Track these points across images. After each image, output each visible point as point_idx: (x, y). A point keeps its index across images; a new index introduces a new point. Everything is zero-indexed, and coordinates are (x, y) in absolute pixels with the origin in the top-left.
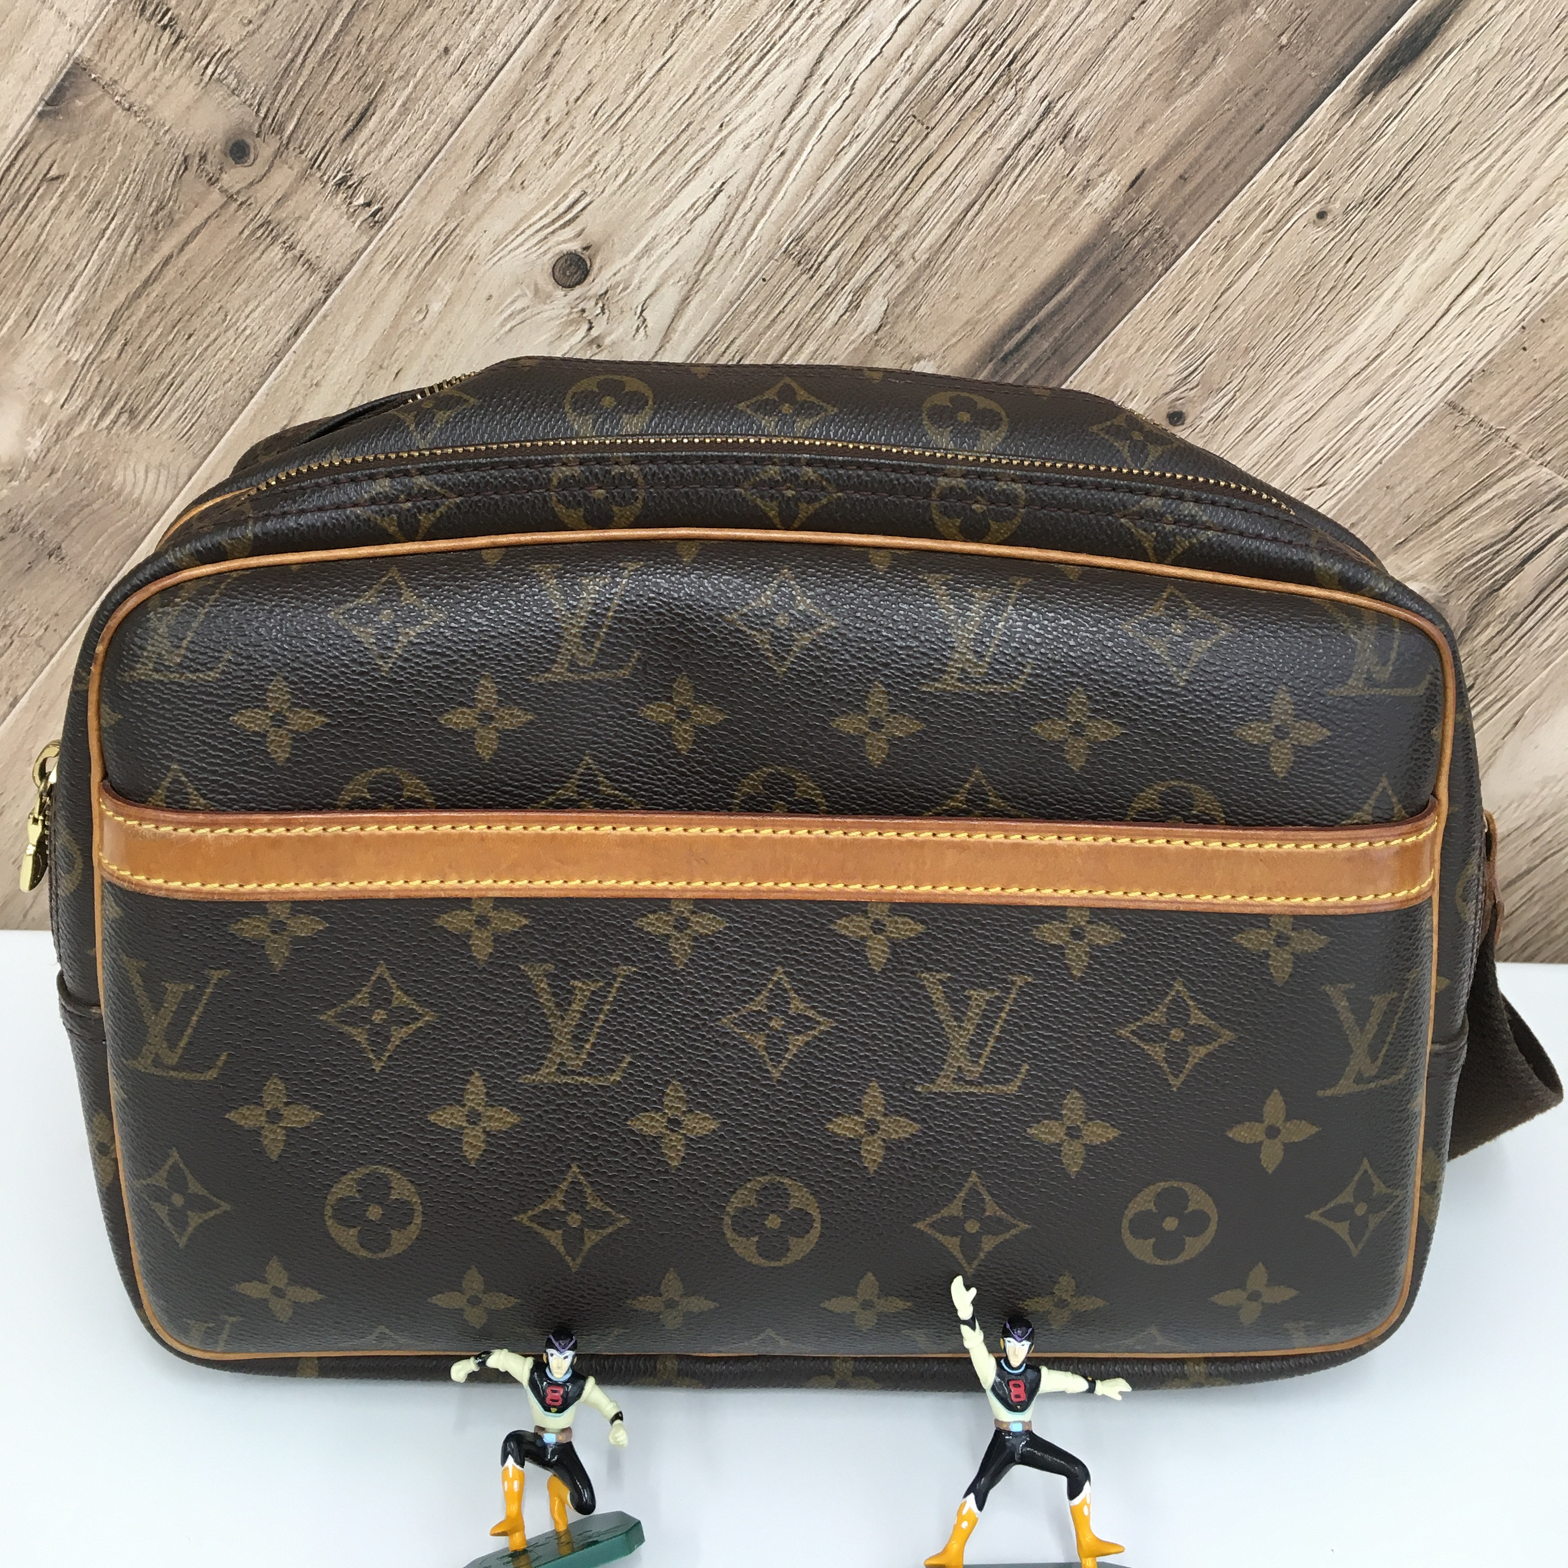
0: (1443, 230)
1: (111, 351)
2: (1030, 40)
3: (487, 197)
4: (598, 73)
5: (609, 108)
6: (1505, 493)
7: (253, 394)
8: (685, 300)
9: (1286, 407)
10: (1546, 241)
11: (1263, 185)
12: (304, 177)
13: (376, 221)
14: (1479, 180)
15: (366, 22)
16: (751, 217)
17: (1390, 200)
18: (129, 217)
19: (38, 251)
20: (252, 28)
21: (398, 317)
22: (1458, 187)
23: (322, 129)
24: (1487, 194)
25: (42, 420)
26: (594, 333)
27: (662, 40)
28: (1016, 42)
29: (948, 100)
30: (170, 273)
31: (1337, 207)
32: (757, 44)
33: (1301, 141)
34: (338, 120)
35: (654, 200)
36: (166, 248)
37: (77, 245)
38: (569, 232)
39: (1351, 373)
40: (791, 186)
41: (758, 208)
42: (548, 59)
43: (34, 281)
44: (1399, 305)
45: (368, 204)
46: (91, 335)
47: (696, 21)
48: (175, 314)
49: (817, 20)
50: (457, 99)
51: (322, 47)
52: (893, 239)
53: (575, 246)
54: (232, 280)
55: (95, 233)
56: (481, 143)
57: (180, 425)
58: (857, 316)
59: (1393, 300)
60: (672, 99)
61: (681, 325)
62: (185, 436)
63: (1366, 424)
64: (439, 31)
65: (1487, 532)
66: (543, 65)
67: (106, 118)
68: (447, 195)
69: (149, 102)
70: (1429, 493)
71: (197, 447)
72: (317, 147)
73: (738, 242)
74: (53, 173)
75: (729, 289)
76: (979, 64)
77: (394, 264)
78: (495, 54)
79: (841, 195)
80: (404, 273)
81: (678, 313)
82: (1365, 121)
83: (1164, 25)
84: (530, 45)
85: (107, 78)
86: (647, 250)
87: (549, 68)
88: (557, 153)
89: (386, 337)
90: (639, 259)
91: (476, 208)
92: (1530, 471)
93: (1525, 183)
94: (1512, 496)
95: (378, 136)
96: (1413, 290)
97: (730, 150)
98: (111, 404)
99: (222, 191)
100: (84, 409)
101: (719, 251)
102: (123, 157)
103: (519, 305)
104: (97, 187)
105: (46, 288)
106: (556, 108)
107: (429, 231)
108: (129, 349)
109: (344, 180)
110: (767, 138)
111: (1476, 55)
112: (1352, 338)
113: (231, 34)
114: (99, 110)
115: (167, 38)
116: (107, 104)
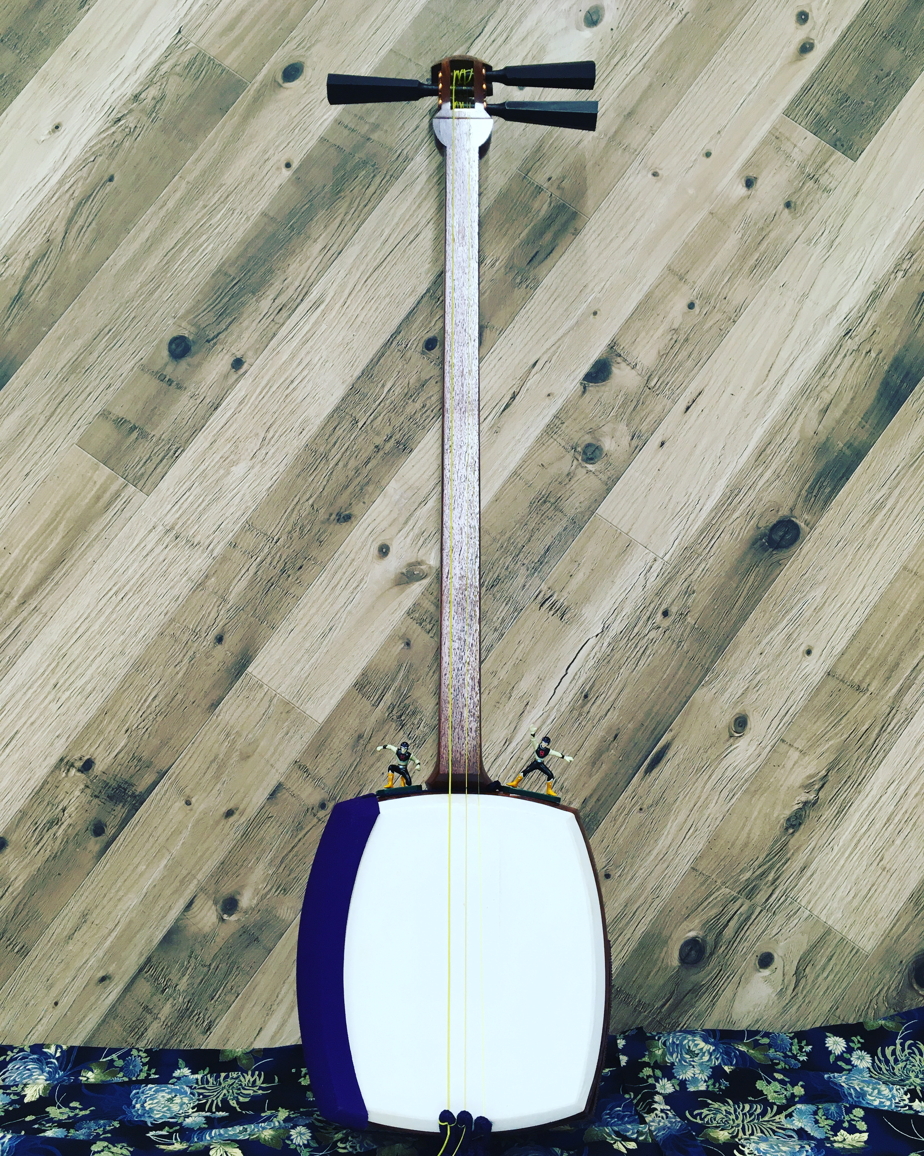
0: (678, 812)
1: (280, 870)
6: (716, 898)
9: (641, 871)
10: (709, 815)
11: (622, 801)
14: (685, 797)
17: (660, 804)
18: (290, 827)
19: (262, 840)
20: (329, 769)
22: (679, 799)
24: (689, 801)
25: (257, 893)
30: (301, 844)
31: (645, 806)
33: (630, 788)
36: (299, 837)
37: (274, 838)
39: (659, 859)
43: (260, 849)
44: (669, 836)
46: (275, 865)
48: (300, 857)
51: (348, 775)
55: (280, 833)
59: (667, 835)
63: (668, 876)
64: (381, 768)
65: (714, 912)
67: (286, 799)
69: (299, 793)
70: (692, 899)
74: (269, 816)
82: (648, 781)
83: (586, 756)
85: (287, 787)
92: (723, 890)
93: (699, 797)
94: (719, 899)
96: (673, 830)
98: (279, 888)
99: (317, 818)
100: (271, 889)
102: (290, 810)
104: (282, 819)
105: (264, 851)
111: (676, 761)
112: (658, 847)
113: (323, 772)
114: (284, 797)
115: (305, 775)
116: (287, 794)
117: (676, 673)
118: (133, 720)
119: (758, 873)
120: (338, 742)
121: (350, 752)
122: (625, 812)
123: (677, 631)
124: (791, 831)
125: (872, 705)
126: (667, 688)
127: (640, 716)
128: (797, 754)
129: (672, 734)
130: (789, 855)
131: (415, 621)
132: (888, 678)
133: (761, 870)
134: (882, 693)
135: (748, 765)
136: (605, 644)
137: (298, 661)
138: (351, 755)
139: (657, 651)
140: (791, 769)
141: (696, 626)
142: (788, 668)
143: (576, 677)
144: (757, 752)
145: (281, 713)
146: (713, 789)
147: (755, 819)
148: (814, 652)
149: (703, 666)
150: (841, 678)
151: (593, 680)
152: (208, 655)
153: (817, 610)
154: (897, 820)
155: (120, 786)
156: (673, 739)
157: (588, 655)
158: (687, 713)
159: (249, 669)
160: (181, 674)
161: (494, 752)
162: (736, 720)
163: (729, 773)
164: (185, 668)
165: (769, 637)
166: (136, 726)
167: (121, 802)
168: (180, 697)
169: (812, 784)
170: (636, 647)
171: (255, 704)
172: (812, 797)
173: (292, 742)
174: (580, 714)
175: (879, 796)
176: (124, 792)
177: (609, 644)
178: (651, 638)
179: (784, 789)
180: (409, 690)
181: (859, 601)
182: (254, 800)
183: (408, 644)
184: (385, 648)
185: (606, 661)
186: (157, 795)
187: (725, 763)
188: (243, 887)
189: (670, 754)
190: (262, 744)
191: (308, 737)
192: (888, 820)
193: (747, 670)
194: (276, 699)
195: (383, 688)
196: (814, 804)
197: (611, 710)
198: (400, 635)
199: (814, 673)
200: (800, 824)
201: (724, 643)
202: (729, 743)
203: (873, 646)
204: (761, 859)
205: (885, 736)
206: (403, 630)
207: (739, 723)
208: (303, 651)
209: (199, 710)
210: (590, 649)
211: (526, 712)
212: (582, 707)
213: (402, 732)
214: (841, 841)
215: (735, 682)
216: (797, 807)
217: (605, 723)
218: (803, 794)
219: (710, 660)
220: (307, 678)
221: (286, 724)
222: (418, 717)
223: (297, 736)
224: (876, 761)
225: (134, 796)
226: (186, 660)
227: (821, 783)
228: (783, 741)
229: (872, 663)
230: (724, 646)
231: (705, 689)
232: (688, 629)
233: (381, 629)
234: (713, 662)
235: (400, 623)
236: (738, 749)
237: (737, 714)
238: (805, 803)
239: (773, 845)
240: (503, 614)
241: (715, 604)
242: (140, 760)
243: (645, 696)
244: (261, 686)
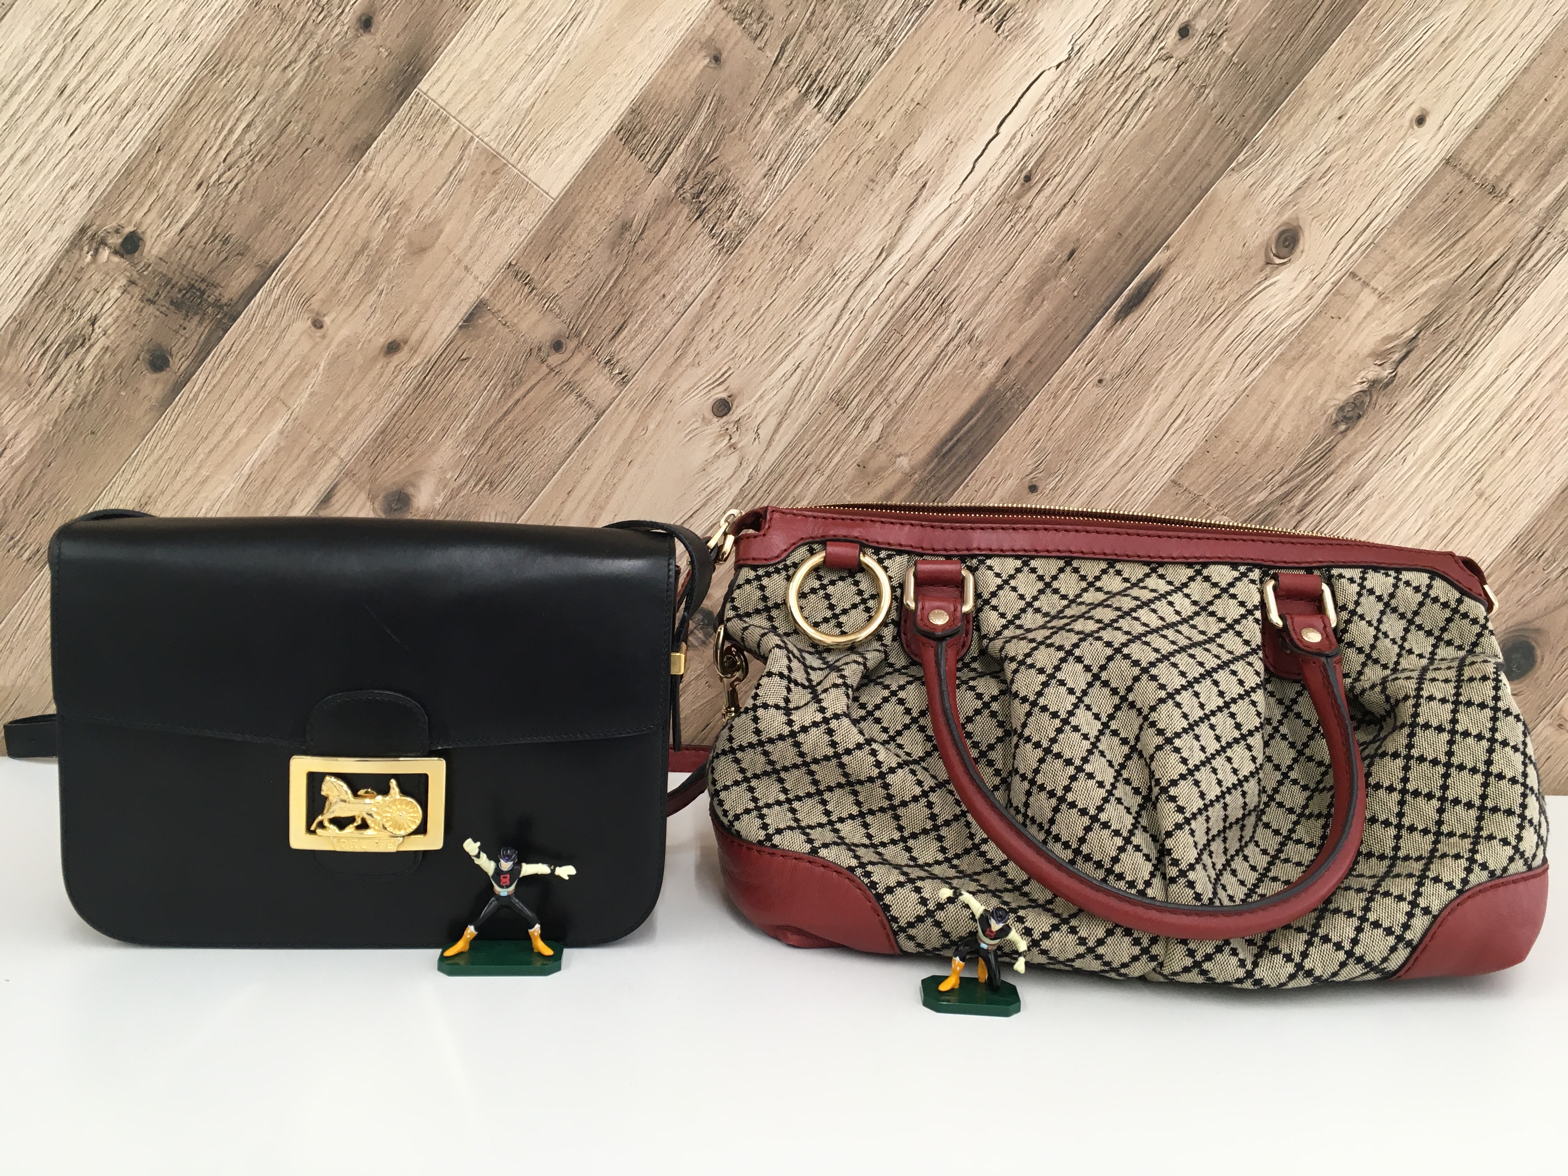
0: (1162, 389)
1: (483, 451)
2: (951, 293)
3: (680, 370)
4: (738, 308)
5: (743, 325)
7: (555, 473)
8: (779, 424)
10: (1213, 395)
11: (1070, 365)
12: (589, 359)
13: (624, 382)
14: (1177, 363)
15: (625, 283)
16: (814, 381)
17: (1134, 373)
18: (499, 380)
19: (452, 396)
20: (569, 283)
21: (632, 433)
22: (1167, 367)
23: (600, 334)
24: (1181, 371)
25: (444, 488)
26: (733, 441)
27: (771, 291)
28: (945, 293)
29: (912, 321)
30: (518, 409)
31: (1107, 377)
32: (817, 293)
33: (1088, 343)
34: (608, 330)
35: (765, 372)
36: (517, 396)
37: (471, 394)
38: (721, 388)
39: (1121, 464)
40: (834, 364)
41: (817, 376)
42: (714, 301)
43: (448, 412)
44: (1142, 428)
45: (620, 373)
46: (474, 441)
47: (788, 282)
48: (518, 430)
49: (847, 282)
50: (668, 320)
51: (603, 294)
52: (885, 392)
53: (724, 395)
54: (549, 412)
55: (482, 388)
56: (679, 343)
57: (516, 490)
58: (868, 433)
59: (1139, 426)
60: (775, 320)
61: (777, 437)
62: (518, 497)
63: (1131, 492)
64: (661, 286)
66: (711, 304)
67: (492, 329)
68: (661, 368)
69: (515, 321)
71: (524, 501)
72: (597, 342)
73: (807, 394)
74: (464, 356)
75: (802, 419)
76: (927, 304)
77: (632, 405)
78: (688, 298)
79: (859, 369)
80: (637, 409)
81: (776, 431)
82: (1118, 333)
83: (1017, 286)
84: (705, 294)
85: (495, 309)
86: (761, 397)
87: (715, 304)
88: (717, 347)
89: (625, 442)
90: (756, 402)
91: (675, 375)
93: (1200, 365)
95: (628, 339)
96: (1149, 420)
97: (803, 347)
98: (481, 479)
99: (548, 366)
100: (467, 481)
101: (797, 398)
102: (500, 349)
103: (694, 426)
104: (485, 363)
105: (454, 416)
106: (717, 325)
107: (650, 389)
108: (493, 449)
109: (609, 361)
110: (822, 340)
111: (1170, 301)
112: (1121, 445)
113: (558, 288)
114: (490, 325)
115: (527, 290)
116: (495, 321)
117: (1190, 144)
118: (211, 167)
119: (1278, 493)
120: (584, 235)
121: (608, 253)
122: (1074, 384)
123: (1202, 66)
124: (1343, 427)
125: (1509, 220)
126: (1169, 171)
127: (1118, 219)
128: (1374, 299)
129: (1168, 253)
130: (1332, 467)
131: (731, 16)
132: (1544, 176)
133: (1285, 489)
134: (1531, 200)
135: (1289, 315)
136: (1072, 83)
137: (513, 78)
138: (610, 259)
139: (1160, 102)
140: (1360, 324)
141: (1235, 60)
142: (1382, 146)
143: (1015, 142)
144: (1307, 293)
145: (483, 174)
146: (1226, 351)
147: (1288, 406)
148: (1429, 121)
149: (1237, 134)
150: (1467, 170)
151: (1041, 150)
152: (345, 52)
153: (1447, 44)
154: (1516, 415)
155: (193, 286)
156: (1170, 262)
157: (1041, 100)
158: (1199, 218)
159: (423, 86)
160: (294, 87)
161: (859, 270)
162: (1282, 233)
163: (1256, 327)
164: (303, 74)
165: (1358, 87)
166: (215, 177)
167: (196, 314)
168: (295, 128)
169: (1390, 351)
170: (1124, 92)
171: (434, 153)
172: (1386, 373)
173: (504, 229)
174: (1015, 211)
175: (1494, 377)
176: (201, 297)
177: (1079, 83)
178: (1153, 77)
179: (1343, 356)
180: (715, 148)
181: (1519, 32)
182: (437, 328)
183: (717, 59)
184: (676, 61)
185: (1069, 115)
186: (259, 306)
187: (1253, 308)
188: (419, 474)
189: (1160, 289)
190: (448, 229)
191: (532, 221)
192: (1501, 418)
193: (1312, 147)
194: (473, 145)
195: (668, 138)
196: (1387, 385)
197: (1069, 206)
198: (703, 40)
199: (1424, 158)
200: (1359, 417)
201: (1279, 93)
202: (1262, 275)
203: (1528, 117)
204: (1286, 472)
205: (1522, 275)
206: (709, 32)
207: (1286, 240)
208: (522, 58)
209: (332, 156)
210: (1043, 89)
211: (920, 200)
212: (1019, 197)
213: (699, 224)
214: (1421, 447)
215: (1288, 168)
216: (1358, 388)
217: (1056, 229)
218: (1373, 367)
219: (1251, 124)
220: (528, 111)
221: (492, 194)
222: (730, 198)
223: (512, 219)
224: (1500, 317)
225: (218, 305)
226: (304, 59)
227: (1405, 350)
228: (1353, 275)
229: (1522, 147)
230: (1277, 101)
231: (1235, 176)
232: (1221, 65)
233: (667, 27)
234: (1255, 129)
235: (703, 16)
236: (1278, 285)
237: (1287, 223)
238: (1374, 383)
239: (1309, 451)
240: (892, 14)
241: (1274, 20)
242: (226, 241)
243: (1130, 185)
244: (446, 120)
